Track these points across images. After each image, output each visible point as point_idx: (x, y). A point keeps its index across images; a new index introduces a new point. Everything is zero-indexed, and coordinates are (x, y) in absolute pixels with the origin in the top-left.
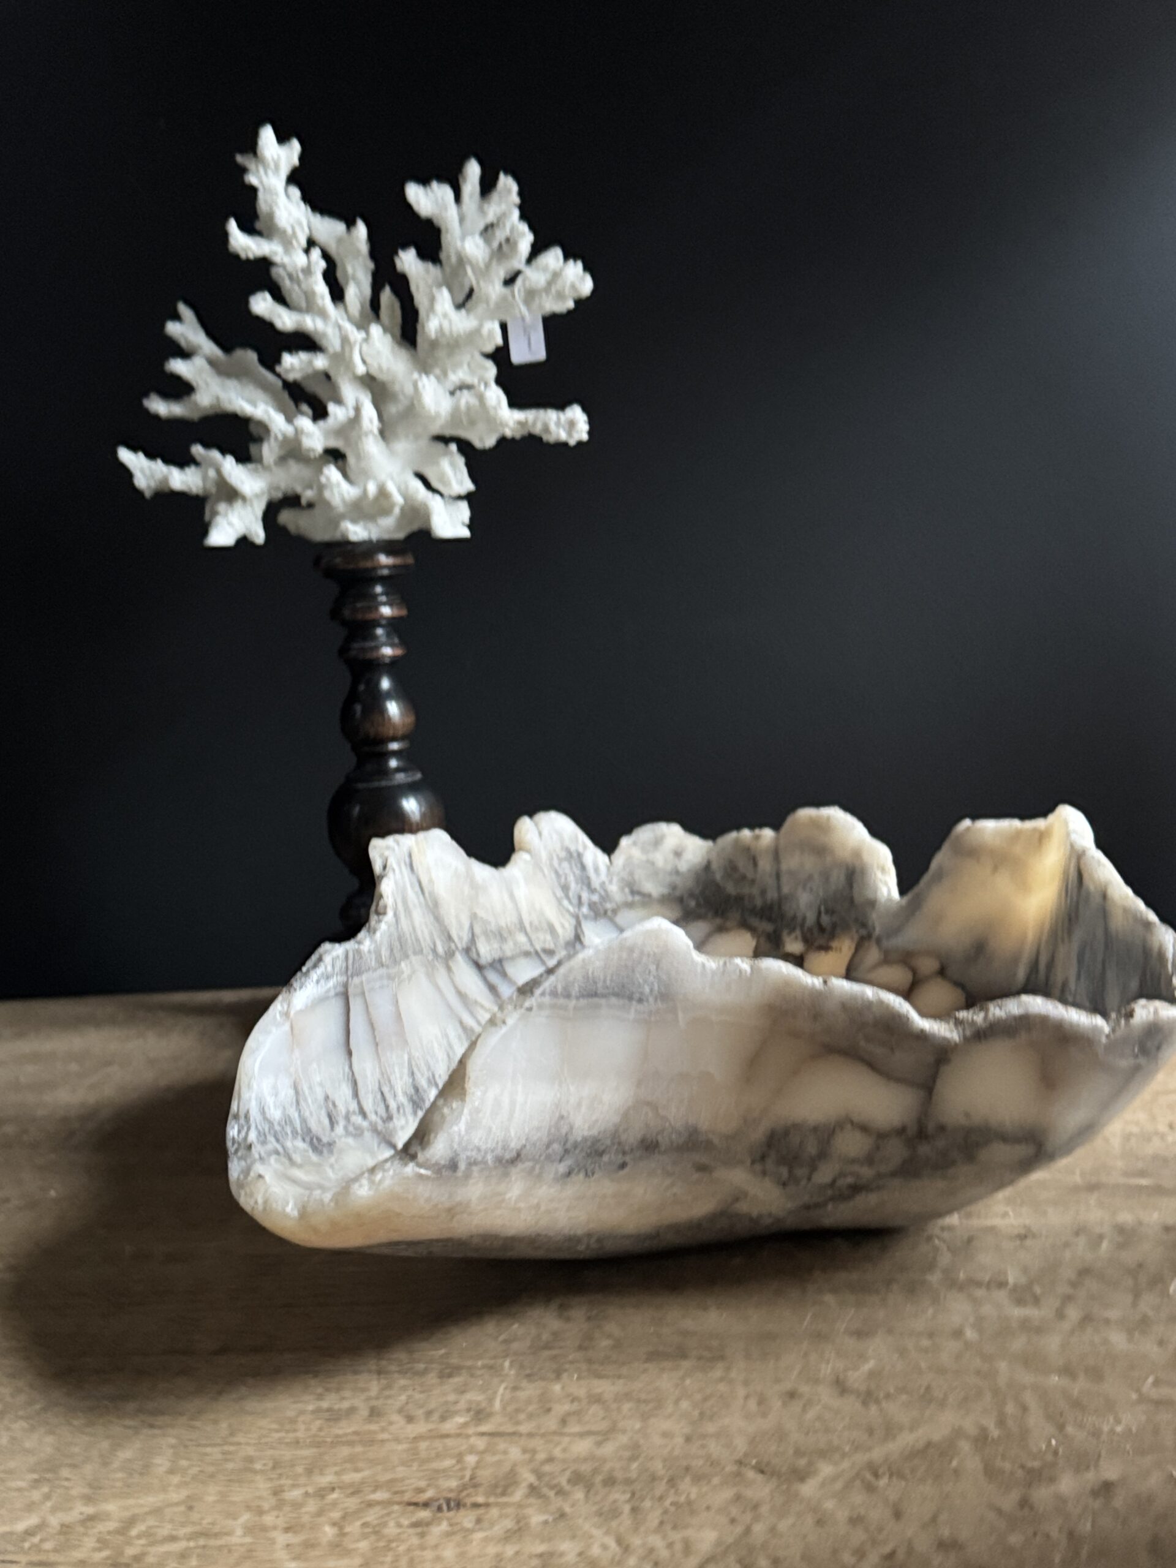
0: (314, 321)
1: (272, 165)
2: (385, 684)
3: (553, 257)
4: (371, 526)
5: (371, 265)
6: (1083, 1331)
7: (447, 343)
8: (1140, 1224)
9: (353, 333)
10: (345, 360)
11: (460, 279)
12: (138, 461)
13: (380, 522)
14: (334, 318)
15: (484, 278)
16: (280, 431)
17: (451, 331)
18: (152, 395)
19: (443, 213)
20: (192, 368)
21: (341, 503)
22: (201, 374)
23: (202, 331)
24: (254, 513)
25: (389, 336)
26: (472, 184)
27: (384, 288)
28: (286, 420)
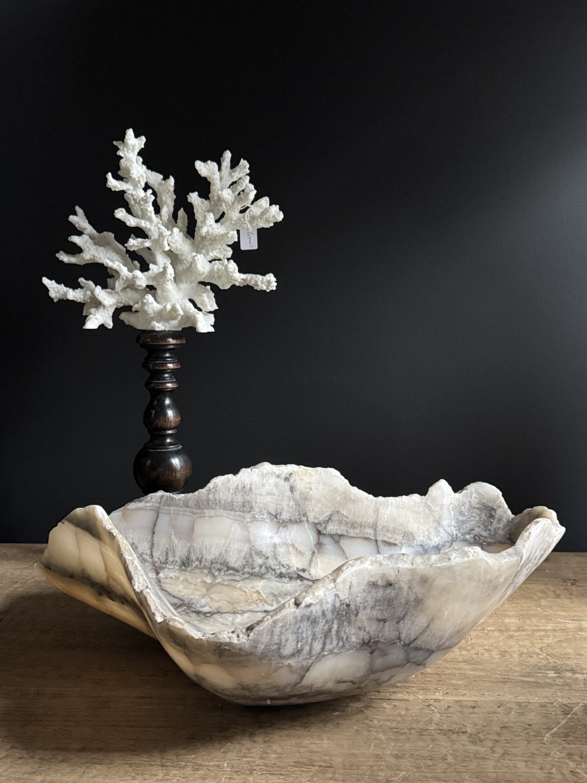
0: (145, 223)
1: (131, 148)
2: (167, 402)
3: (265, 201)
4: (167, 325)
5: (175, 197)
6: (504, 760)
7: (210, 239)
8: (530, 703)
9: (165, 232)
10: (160, 243)
11: (218, 207)
12: (52, 284)
13: (171, 322)
14: (155, 222)
15: (230, 209)
16: (125, 276)
17: (212, 233)
18: (61, 252)
19: (213, 176)
20: (82, 240)
21: (152, 312)
22: (86, 243)
23: (87, 221)
24: (108, 314)
25: (182, 233)
26: (227, 162)
27: (180, 209)
28: (128, 270)
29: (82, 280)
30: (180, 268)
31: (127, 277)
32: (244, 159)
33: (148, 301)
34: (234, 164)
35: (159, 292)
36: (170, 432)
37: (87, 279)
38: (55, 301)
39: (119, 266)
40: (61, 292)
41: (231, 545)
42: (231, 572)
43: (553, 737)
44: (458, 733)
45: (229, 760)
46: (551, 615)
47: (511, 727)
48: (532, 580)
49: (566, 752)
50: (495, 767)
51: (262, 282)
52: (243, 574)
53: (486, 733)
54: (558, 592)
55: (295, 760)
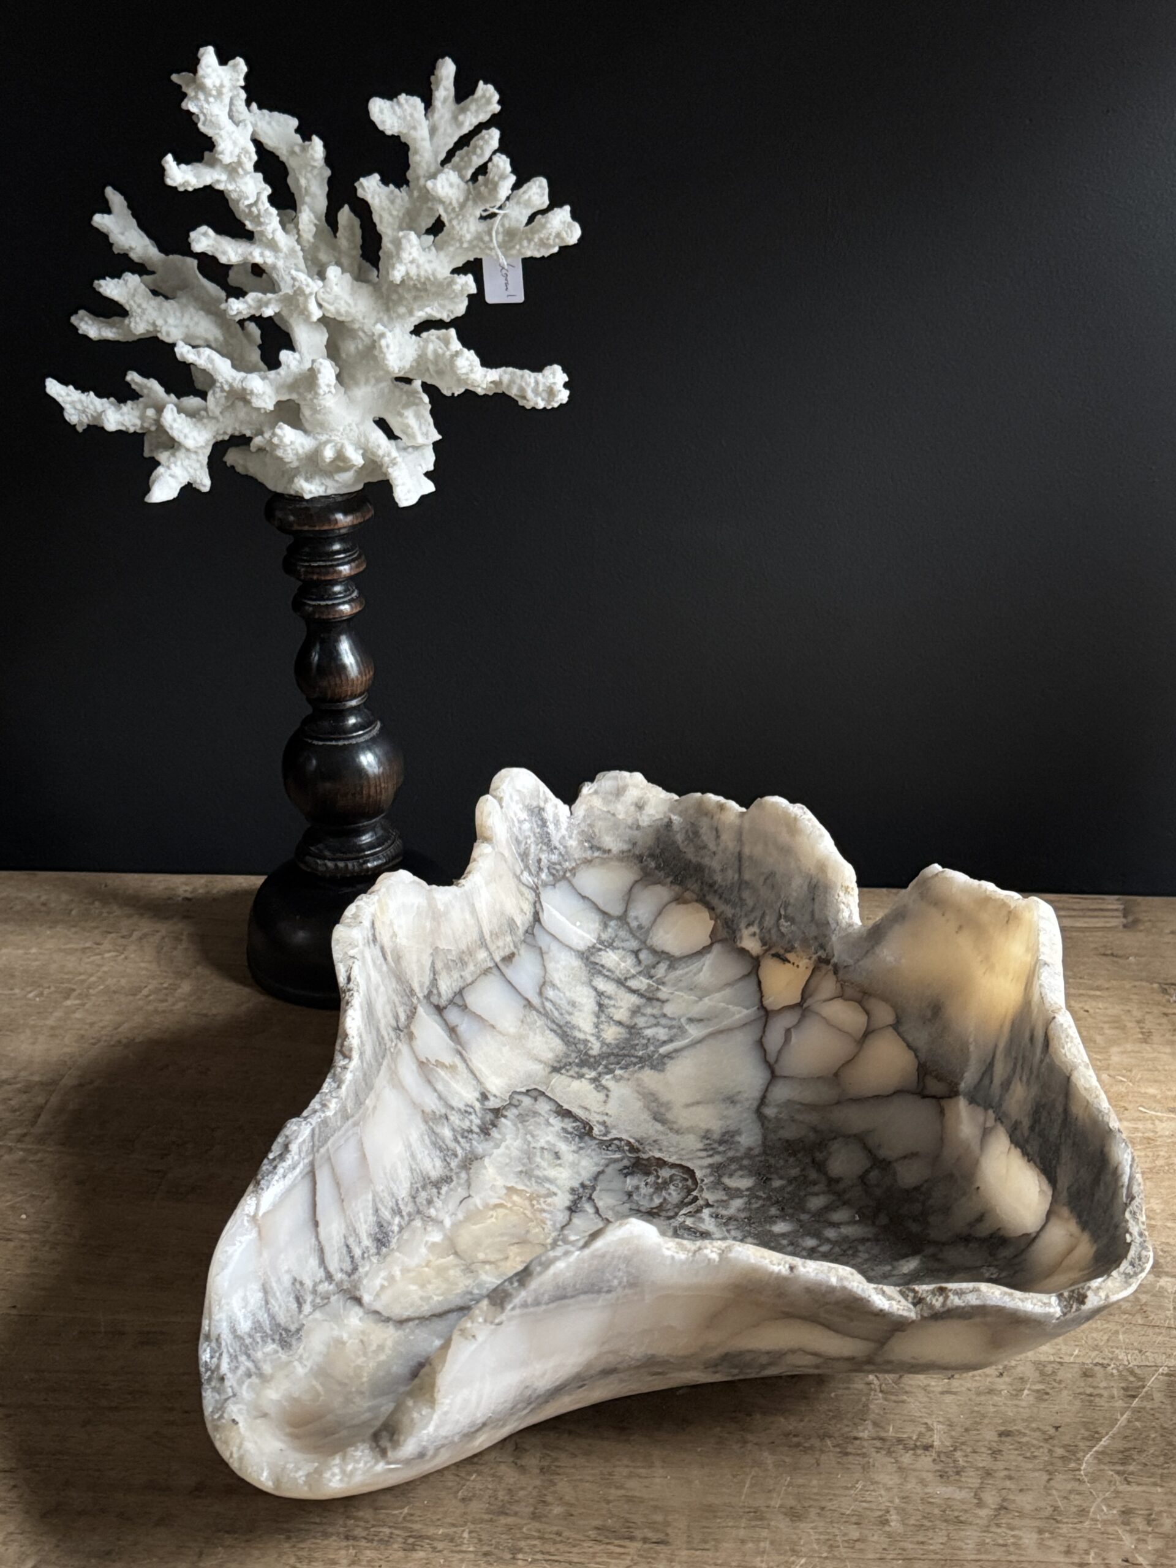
0: (262, 255)
1: (214, 93)
3: (537, 190)
4: (329, 482)
6: (998, 1526)
7: (415, 285)
8: (1061, 1363)
9: (308, 285)
10: (298, 306)
11: (430, 204)
12: (68, 395)
13: (337, 477)
14: (285, 249)
15: (458, 215)
16: (227, 382)
17: (418, 275)
18: (82, 312)
19: (412, 132)
20: (124, 291)
21: (295, 458)
22: (134, 295)
23: (134, 222)
24: (198, 461)
25: (348, 276)
26: (446, 89)
27: (342, 206)
28: (234, 366)
29: (133, 377)
30: (350, 347)
31: (231, 386)
32: (486, 83)
33: (281, 440)
34: (464, 91)
35: (306, 412)
36: (354, 703)
37: (146, 375)
38: (80, 429)
39: (210, 360)
40: (91, 411)
43: (1100, 1461)
44: (916, 1447)
45: (473, 1522)
46: (1127, 1094)
47: (1019, 1432)
48: (1098, 988)
49: (1119, 1504)
50: (981, 1546)
51: (536, 392)
53: (969, 1450)
54: (1148, 1025)
55: (598, 1523)
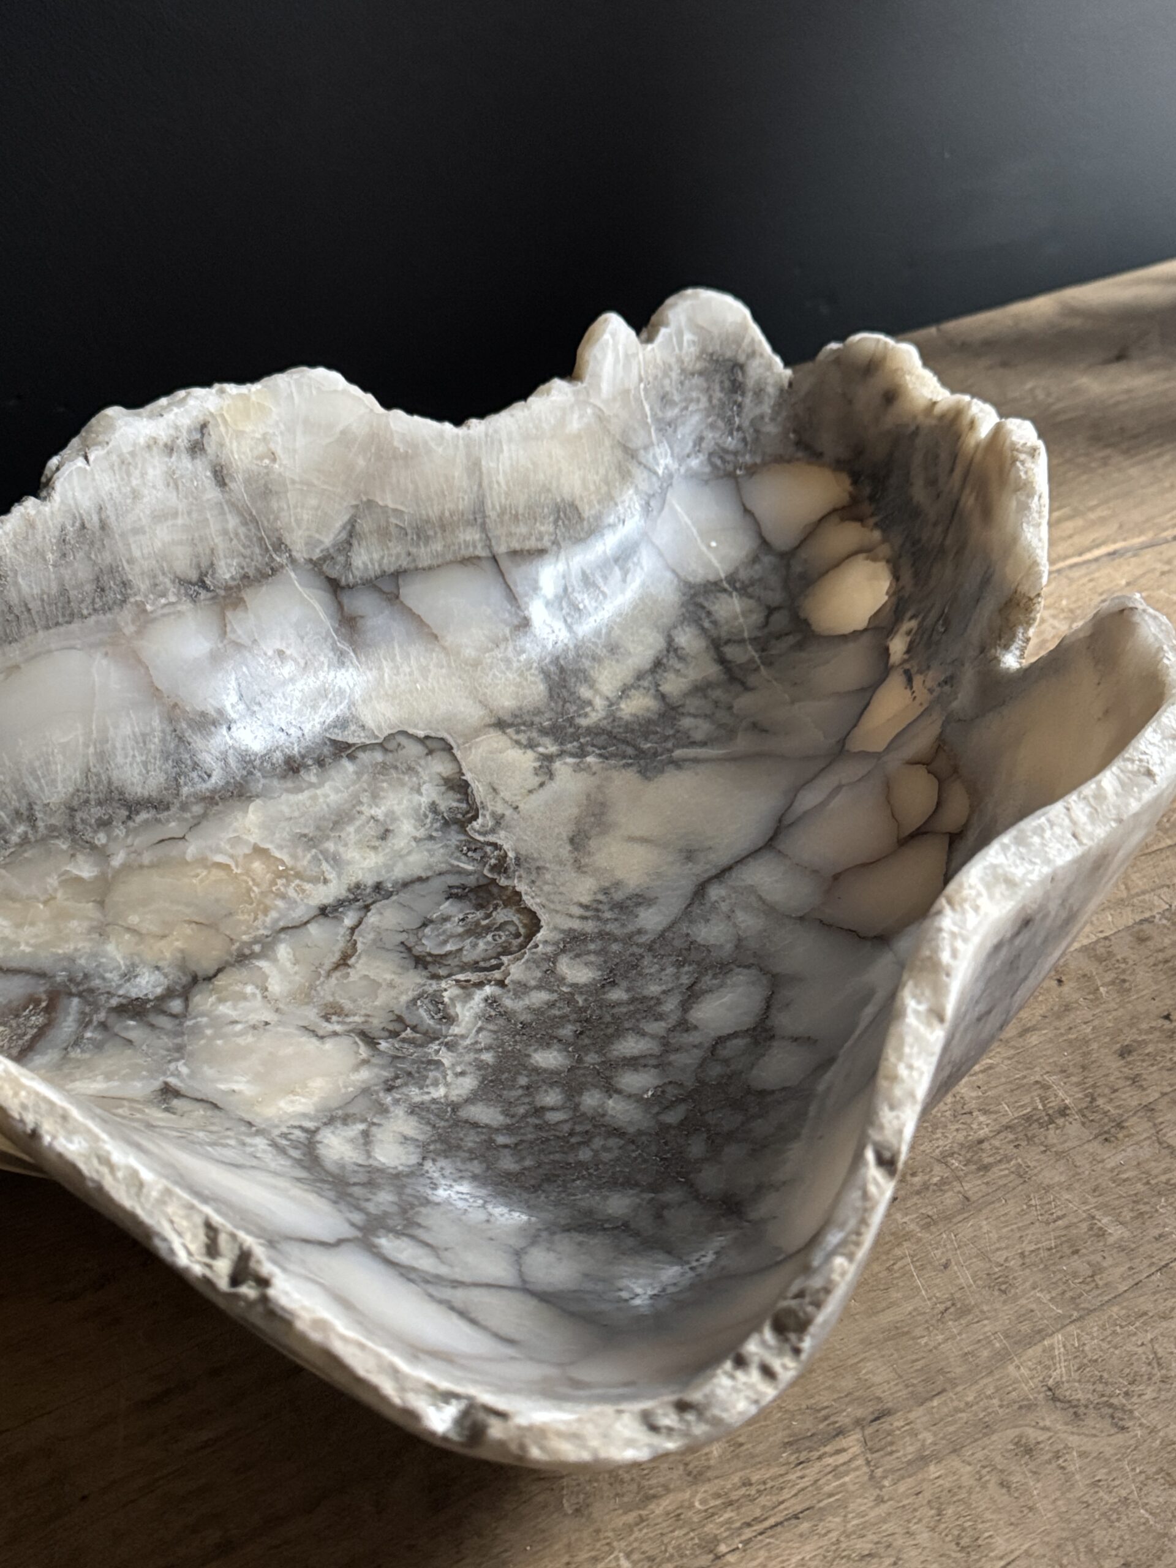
8: (1107, 939)
41: (111, 732)
42: (144, 815)
44: (1051, 1119)
47: (1138, 1042)
52: (184, 807)
53: (1107, 1091)
